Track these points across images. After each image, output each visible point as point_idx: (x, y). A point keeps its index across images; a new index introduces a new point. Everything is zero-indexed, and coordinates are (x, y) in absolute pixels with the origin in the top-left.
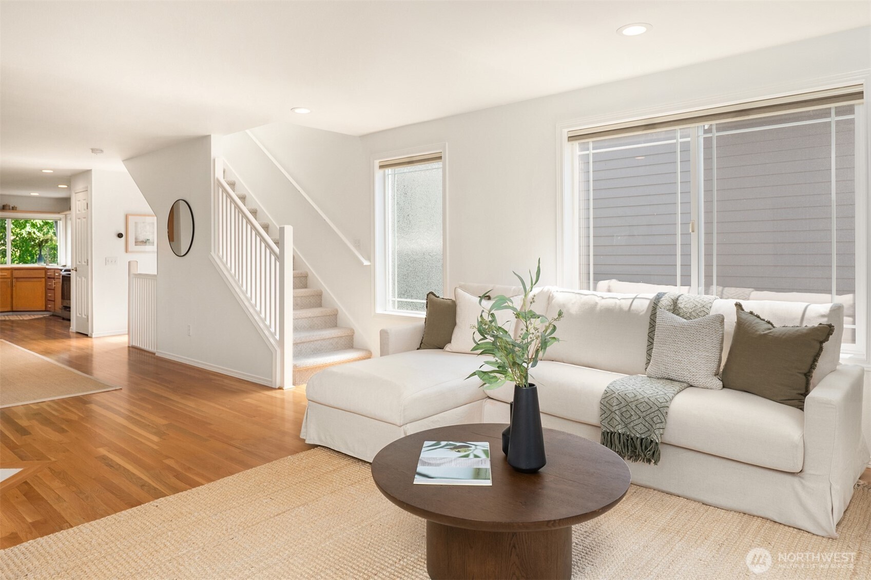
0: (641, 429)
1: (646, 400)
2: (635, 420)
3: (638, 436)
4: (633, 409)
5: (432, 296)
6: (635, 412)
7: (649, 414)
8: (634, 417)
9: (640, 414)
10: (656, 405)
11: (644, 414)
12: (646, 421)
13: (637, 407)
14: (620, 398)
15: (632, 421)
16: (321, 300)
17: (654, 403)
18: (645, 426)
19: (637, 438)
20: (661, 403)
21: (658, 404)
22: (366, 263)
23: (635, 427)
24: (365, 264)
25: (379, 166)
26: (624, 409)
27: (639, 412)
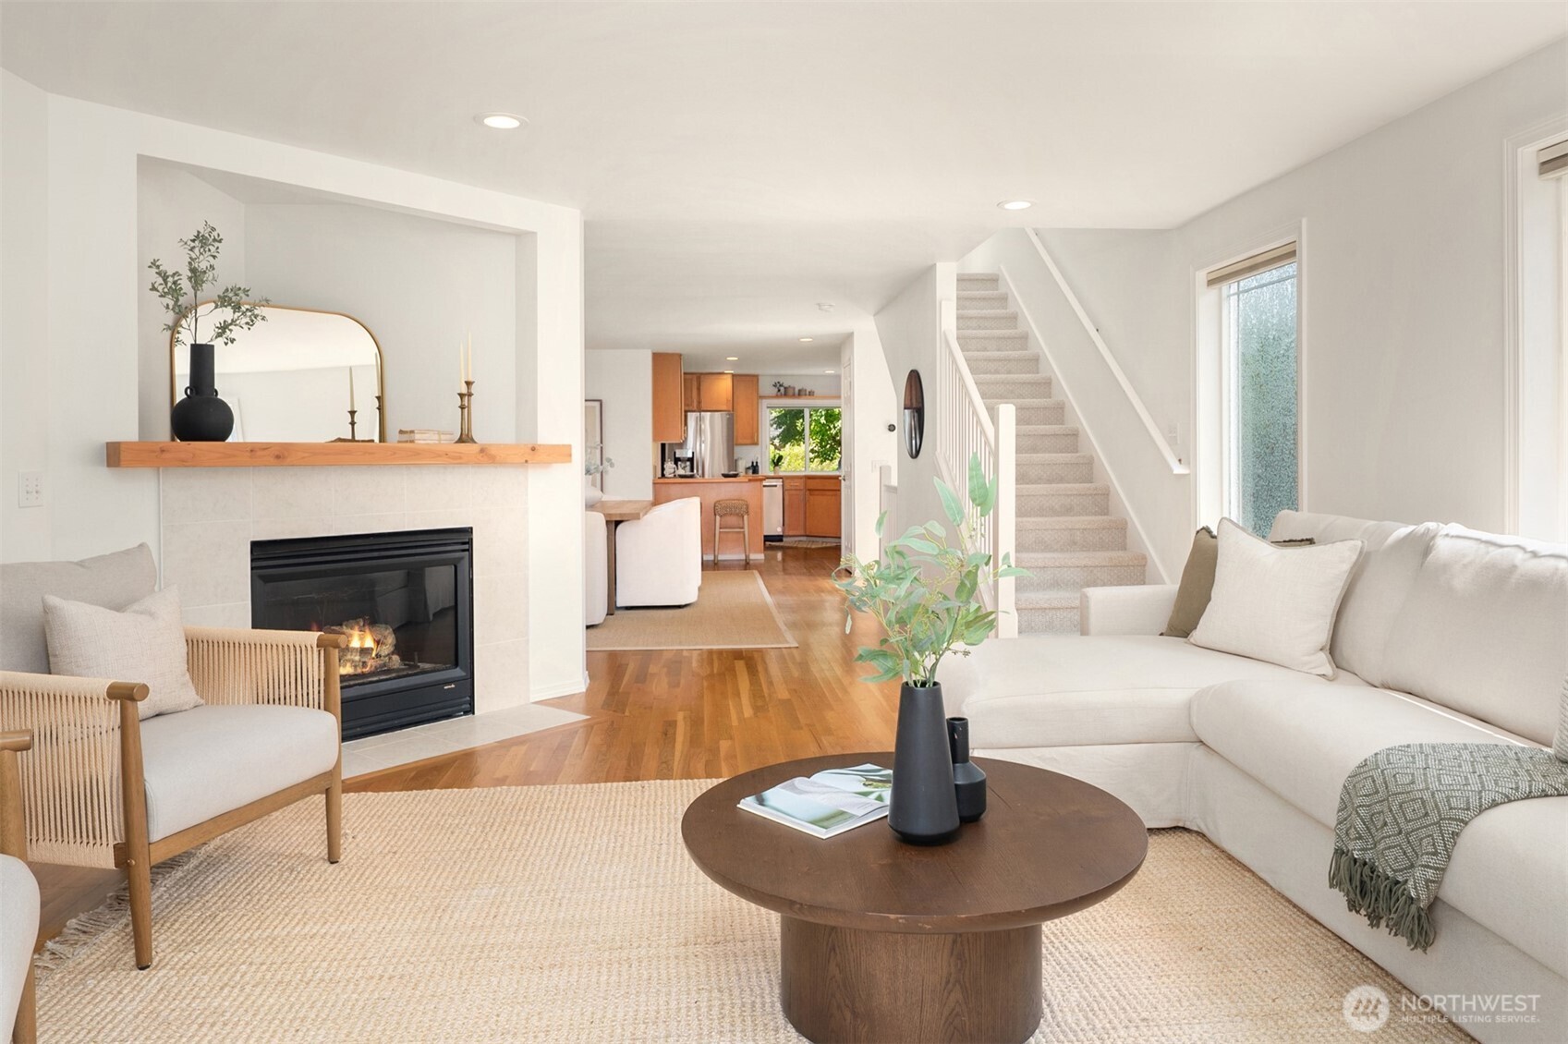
0: (1396, 858)
1: (1427, 795)
2: (1389, 836)
3: (1390, 874)
4: (1391, 811)
5: (1204, 535)
6: (1395, 818)
7: (1418, 829)
8: (1389, 830)
9: (1402, 825)
10: (1439, 812)
11: (1410, 826)
12: (1409, 842)
13: (1401, 806)
14: (1379, 781)
15: (1384, 838)
16: (1126, 537)
17: (1436, 805)
18: (1405, 853)
19: (1388, 878)
20: (1451, 809)
21: (1444, 808)
22: (1178, 470)
23: (1387, 852)
24: (1175, 472)
25: (1206, 281)
26: (1377, 808)
27: (1401, 820)
